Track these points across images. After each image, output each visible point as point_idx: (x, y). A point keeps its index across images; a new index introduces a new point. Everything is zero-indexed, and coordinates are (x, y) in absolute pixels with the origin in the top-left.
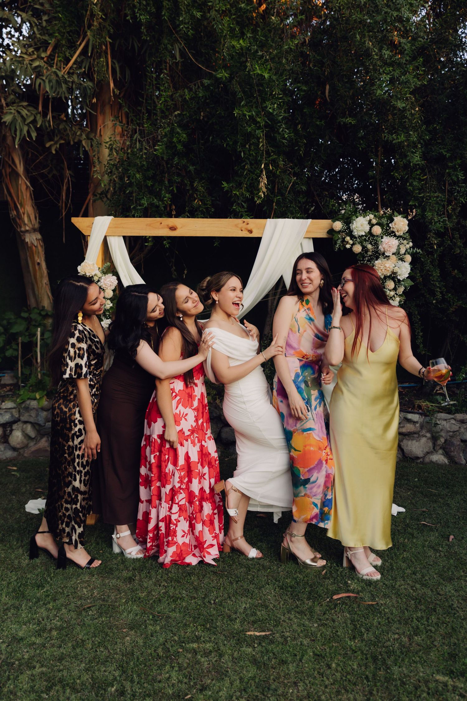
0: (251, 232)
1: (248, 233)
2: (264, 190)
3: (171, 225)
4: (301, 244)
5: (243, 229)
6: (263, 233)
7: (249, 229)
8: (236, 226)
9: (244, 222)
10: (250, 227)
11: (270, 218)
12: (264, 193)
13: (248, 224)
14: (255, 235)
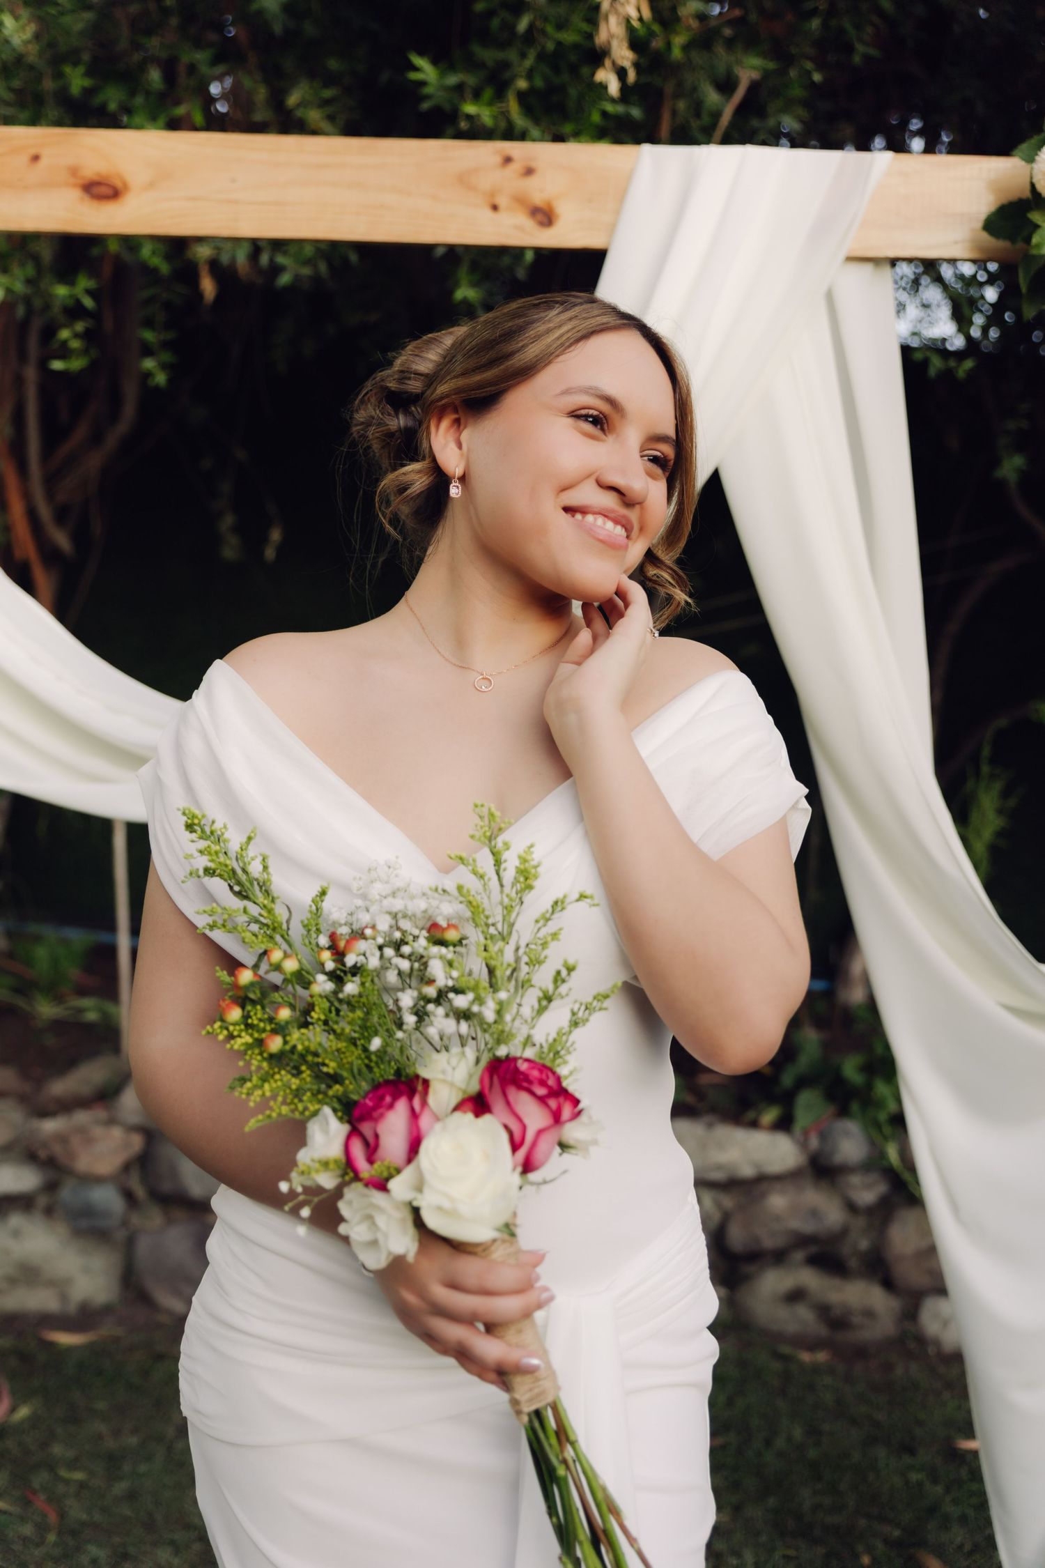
0: (545, 216)
1: (528, 223)
2: (623, 54)
3: (93, 167)
4: (830, 298)
5: (502, 201)
6: (612, 228)
7: (538, 199)
8: (464, 180)
9: (508, 160)
10: (540, 189)
11: (653, 139)
12: (621, 73)
13: (529, 172)
14: (567, 235)
